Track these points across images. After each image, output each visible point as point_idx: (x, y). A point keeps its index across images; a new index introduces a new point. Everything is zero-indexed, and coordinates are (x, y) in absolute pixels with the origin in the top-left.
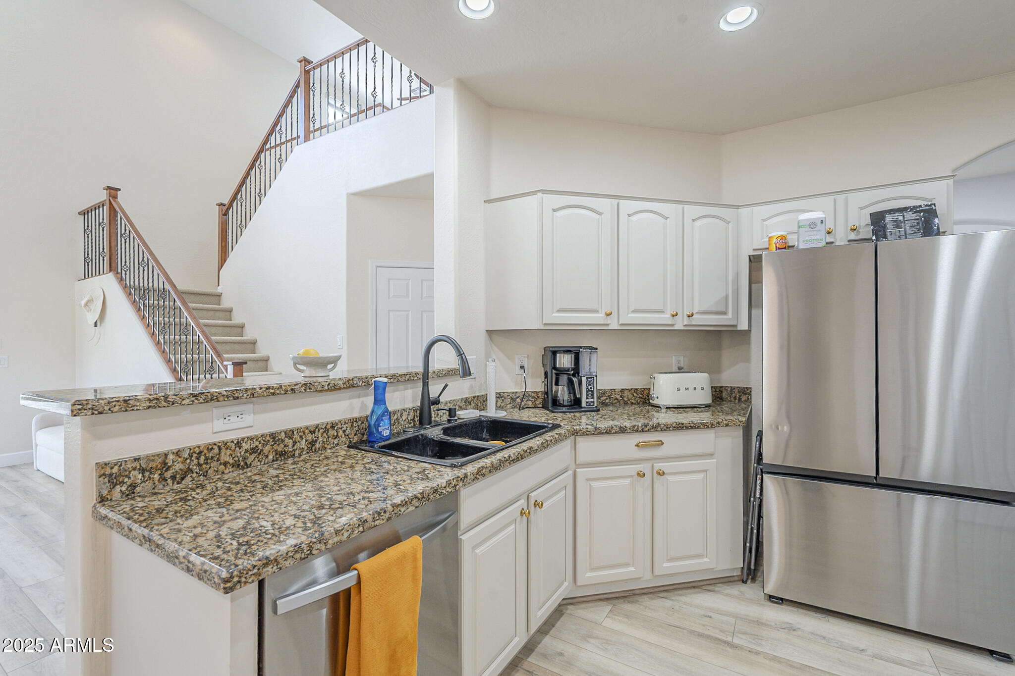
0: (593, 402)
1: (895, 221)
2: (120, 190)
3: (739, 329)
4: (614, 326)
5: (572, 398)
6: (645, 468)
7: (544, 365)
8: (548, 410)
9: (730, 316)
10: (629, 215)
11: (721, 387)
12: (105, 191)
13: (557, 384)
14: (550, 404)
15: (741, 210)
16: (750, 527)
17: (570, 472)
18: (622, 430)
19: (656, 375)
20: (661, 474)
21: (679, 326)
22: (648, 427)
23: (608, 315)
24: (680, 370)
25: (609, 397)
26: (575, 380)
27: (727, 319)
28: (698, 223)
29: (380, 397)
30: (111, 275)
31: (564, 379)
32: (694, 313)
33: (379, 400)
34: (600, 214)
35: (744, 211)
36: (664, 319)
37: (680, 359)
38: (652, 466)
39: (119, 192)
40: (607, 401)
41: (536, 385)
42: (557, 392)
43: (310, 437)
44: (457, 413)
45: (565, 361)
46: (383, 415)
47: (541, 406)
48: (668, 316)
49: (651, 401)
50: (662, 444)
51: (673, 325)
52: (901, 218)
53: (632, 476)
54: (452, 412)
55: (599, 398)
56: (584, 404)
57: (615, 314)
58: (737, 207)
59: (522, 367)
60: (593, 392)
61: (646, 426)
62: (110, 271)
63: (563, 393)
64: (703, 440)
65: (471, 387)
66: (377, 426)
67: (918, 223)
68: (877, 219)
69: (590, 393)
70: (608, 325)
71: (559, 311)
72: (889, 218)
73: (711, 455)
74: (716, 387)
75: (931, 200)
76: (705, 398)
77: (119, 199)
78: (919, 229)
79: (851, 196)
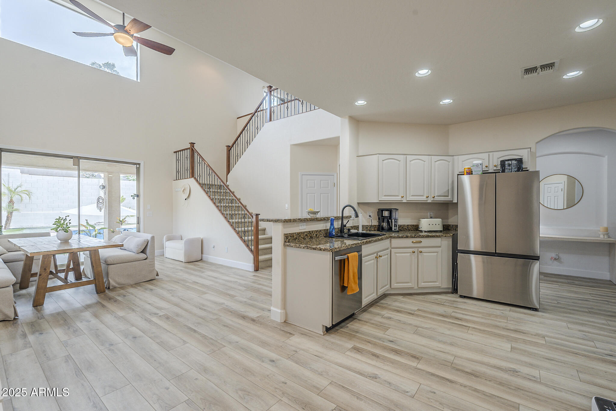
0: (397, 229)
1: (508, 164)
2: (195, 143)
3: (454, 202)
4: (405, 201)
5: (389, 227)
6: (416, 250)
7: (378, 215)
8: (380, 231)
9: (450, 197)
10: (410, 161)
11: (448, 225)
12: (190, 144)
13: (383, 222)
14: (381, 229)
15: (454, 157)
16: (455, 274)
17: (389, 250)
18: (407, 237)
19: (421, 219)
20: (421, 252)
21: (429, 201)
22: (416, 236)
23: (402, 197)
24: (431, 218)
25: (403, 228)
26: (390, 220)
27: (449, 198)
28: (437, 163)
29: (332, 223)
30: (193, 179)
31: (386, 220)
32: (435, 196)
33: (332, 224)
34: (400, 161)
35: (455, 157)
36: (423, 198)
37: (431, 214)
38: (418, 250)
39: (195, 144)
40: (402, 229)
41: (375, 223)
42: (383, 225)
43: (316, 233)
44: (351, 230)
45: (386, 214)
46: (333, 228)
47: (377, 230)
48: (425, 197)
49: (419, 229)
50: (421, 242)
51: (427, 201)
52: (511, 163)
53: (411, 253)
54: (349, 230)
55: (399, 228)
56: (393, 230)
57: (405, 197)
58: (453, 156)
59: (370, 216)
60: (396, 225)
61: (415, 236)
62: (192, 177)
63: (385, 225)
64: (436, 241)
65: (353, 223)
66: (332, 231)
67: (516, 165)
68: (503, 163)
69: (395, 226)
70: (402, 201)
71: (384, 196)
72: (507, 163)
73: (440, 247)
74: (446, 225)
75: (522, 156)
76: (440, 228)
77: (195, 147)
78: (516, 167)
79: (495, 153)
